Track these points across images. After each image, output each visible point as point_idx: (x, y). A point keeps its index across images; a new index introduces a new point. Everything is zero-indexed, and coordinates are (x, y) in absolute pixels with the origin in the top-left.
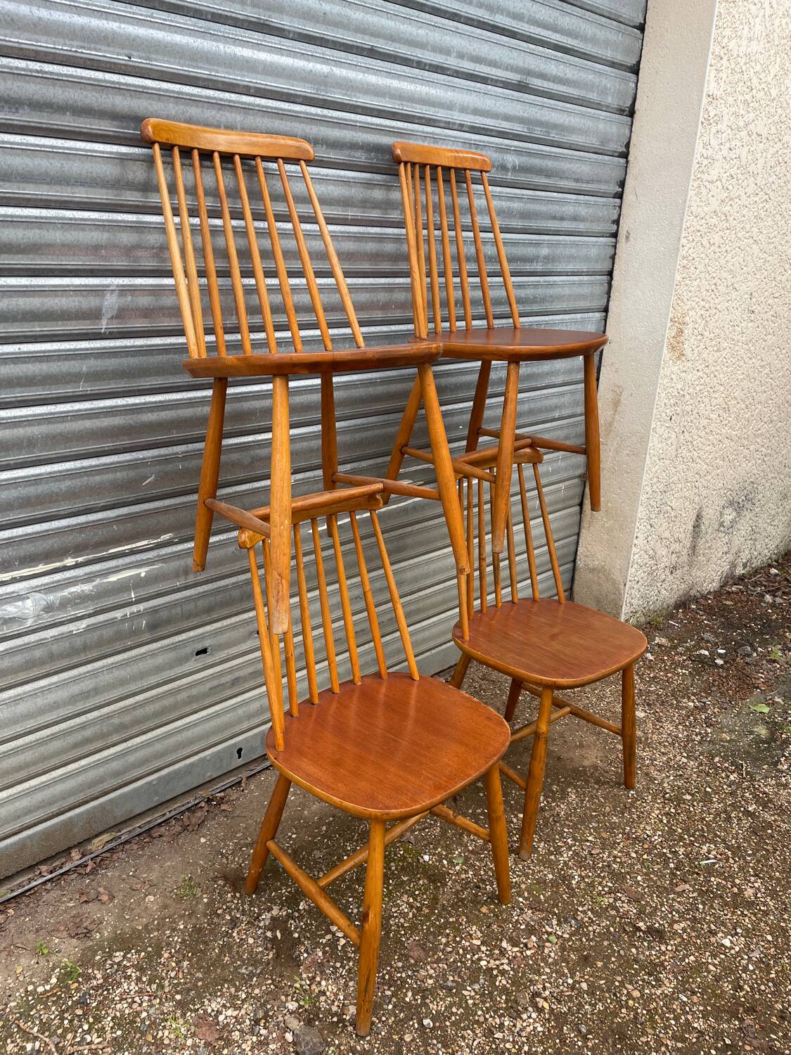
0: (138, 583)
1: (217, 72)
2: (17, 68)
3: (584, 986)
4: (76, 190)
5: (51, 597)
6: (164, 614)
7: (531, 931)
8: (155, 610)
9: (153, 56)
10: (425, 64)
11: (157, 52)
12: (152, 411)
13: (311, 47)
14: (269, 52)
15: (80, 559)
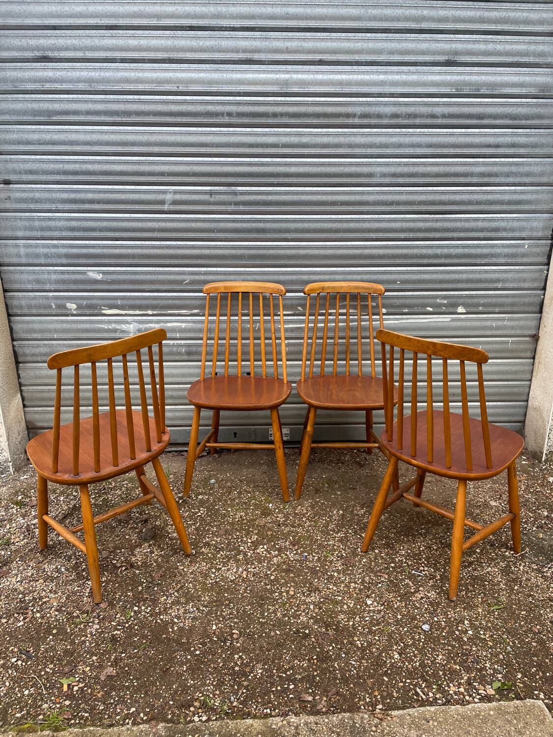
0: (181, 330)
1: (222, 87)
2: (129, 99)
3: (272, 578)
4: (154, 148)
5: (141, 326)
6: (194, 349)
7: (279, 550)
8: (189, 346)
9: (189, 85)
10: (362, 62)
11: (191, 83)
12: (188, 249)
13: (279, 67)
14: (252, 73)
15: (155, 312)
